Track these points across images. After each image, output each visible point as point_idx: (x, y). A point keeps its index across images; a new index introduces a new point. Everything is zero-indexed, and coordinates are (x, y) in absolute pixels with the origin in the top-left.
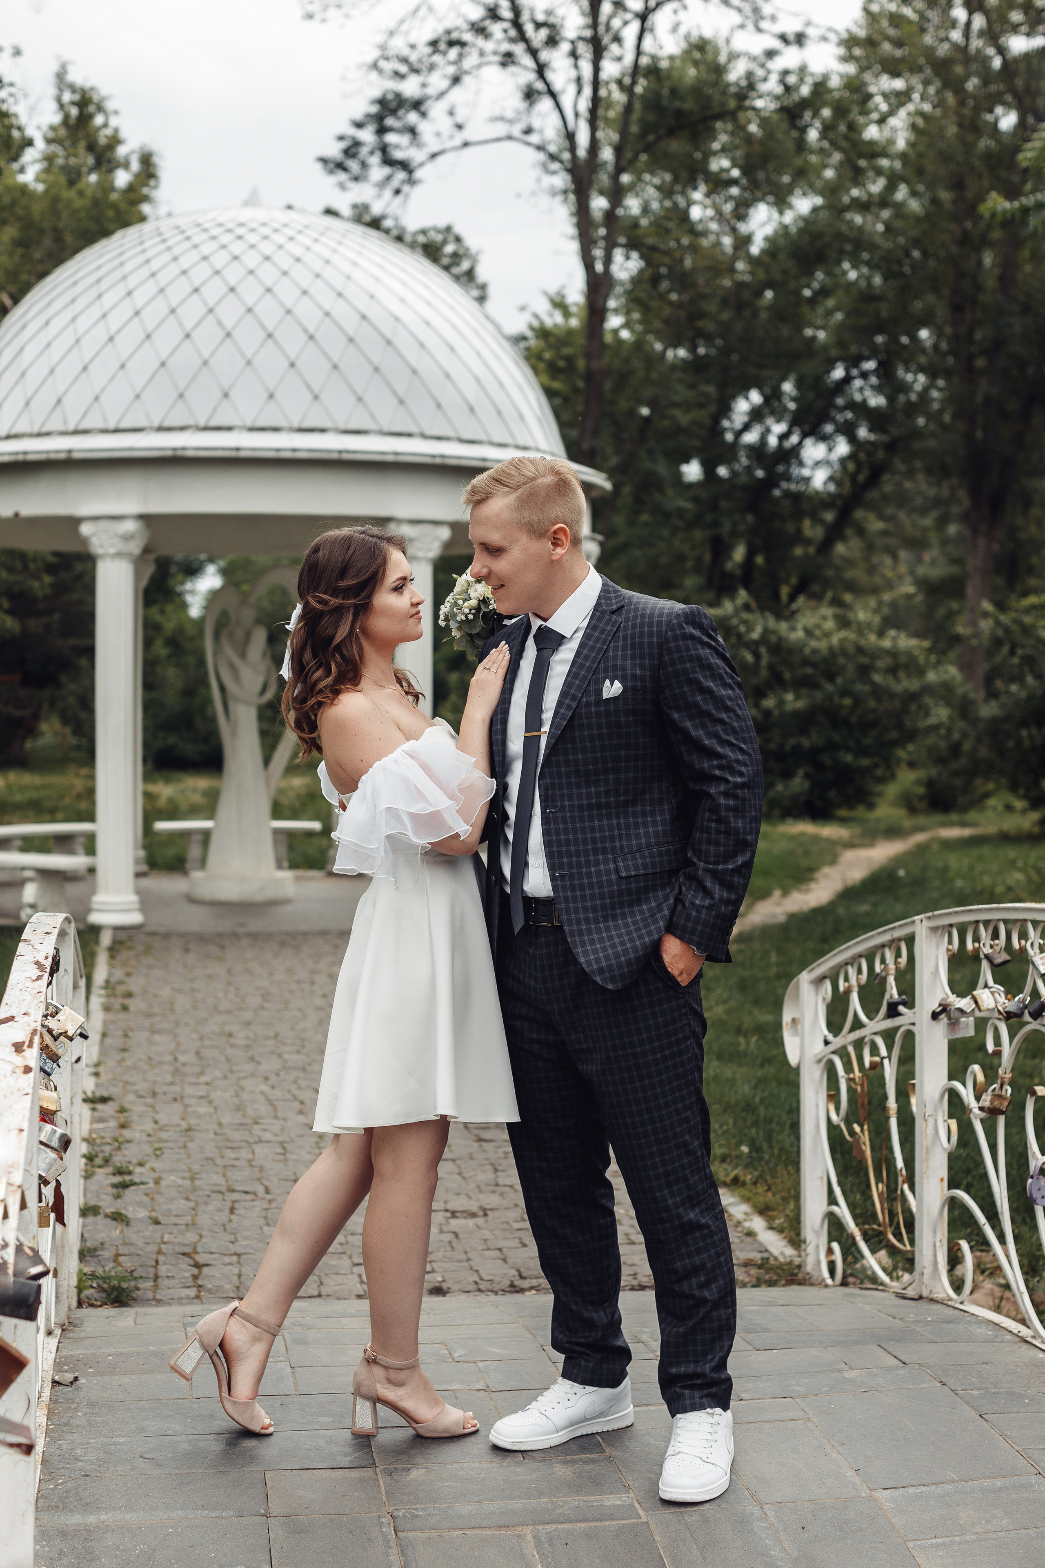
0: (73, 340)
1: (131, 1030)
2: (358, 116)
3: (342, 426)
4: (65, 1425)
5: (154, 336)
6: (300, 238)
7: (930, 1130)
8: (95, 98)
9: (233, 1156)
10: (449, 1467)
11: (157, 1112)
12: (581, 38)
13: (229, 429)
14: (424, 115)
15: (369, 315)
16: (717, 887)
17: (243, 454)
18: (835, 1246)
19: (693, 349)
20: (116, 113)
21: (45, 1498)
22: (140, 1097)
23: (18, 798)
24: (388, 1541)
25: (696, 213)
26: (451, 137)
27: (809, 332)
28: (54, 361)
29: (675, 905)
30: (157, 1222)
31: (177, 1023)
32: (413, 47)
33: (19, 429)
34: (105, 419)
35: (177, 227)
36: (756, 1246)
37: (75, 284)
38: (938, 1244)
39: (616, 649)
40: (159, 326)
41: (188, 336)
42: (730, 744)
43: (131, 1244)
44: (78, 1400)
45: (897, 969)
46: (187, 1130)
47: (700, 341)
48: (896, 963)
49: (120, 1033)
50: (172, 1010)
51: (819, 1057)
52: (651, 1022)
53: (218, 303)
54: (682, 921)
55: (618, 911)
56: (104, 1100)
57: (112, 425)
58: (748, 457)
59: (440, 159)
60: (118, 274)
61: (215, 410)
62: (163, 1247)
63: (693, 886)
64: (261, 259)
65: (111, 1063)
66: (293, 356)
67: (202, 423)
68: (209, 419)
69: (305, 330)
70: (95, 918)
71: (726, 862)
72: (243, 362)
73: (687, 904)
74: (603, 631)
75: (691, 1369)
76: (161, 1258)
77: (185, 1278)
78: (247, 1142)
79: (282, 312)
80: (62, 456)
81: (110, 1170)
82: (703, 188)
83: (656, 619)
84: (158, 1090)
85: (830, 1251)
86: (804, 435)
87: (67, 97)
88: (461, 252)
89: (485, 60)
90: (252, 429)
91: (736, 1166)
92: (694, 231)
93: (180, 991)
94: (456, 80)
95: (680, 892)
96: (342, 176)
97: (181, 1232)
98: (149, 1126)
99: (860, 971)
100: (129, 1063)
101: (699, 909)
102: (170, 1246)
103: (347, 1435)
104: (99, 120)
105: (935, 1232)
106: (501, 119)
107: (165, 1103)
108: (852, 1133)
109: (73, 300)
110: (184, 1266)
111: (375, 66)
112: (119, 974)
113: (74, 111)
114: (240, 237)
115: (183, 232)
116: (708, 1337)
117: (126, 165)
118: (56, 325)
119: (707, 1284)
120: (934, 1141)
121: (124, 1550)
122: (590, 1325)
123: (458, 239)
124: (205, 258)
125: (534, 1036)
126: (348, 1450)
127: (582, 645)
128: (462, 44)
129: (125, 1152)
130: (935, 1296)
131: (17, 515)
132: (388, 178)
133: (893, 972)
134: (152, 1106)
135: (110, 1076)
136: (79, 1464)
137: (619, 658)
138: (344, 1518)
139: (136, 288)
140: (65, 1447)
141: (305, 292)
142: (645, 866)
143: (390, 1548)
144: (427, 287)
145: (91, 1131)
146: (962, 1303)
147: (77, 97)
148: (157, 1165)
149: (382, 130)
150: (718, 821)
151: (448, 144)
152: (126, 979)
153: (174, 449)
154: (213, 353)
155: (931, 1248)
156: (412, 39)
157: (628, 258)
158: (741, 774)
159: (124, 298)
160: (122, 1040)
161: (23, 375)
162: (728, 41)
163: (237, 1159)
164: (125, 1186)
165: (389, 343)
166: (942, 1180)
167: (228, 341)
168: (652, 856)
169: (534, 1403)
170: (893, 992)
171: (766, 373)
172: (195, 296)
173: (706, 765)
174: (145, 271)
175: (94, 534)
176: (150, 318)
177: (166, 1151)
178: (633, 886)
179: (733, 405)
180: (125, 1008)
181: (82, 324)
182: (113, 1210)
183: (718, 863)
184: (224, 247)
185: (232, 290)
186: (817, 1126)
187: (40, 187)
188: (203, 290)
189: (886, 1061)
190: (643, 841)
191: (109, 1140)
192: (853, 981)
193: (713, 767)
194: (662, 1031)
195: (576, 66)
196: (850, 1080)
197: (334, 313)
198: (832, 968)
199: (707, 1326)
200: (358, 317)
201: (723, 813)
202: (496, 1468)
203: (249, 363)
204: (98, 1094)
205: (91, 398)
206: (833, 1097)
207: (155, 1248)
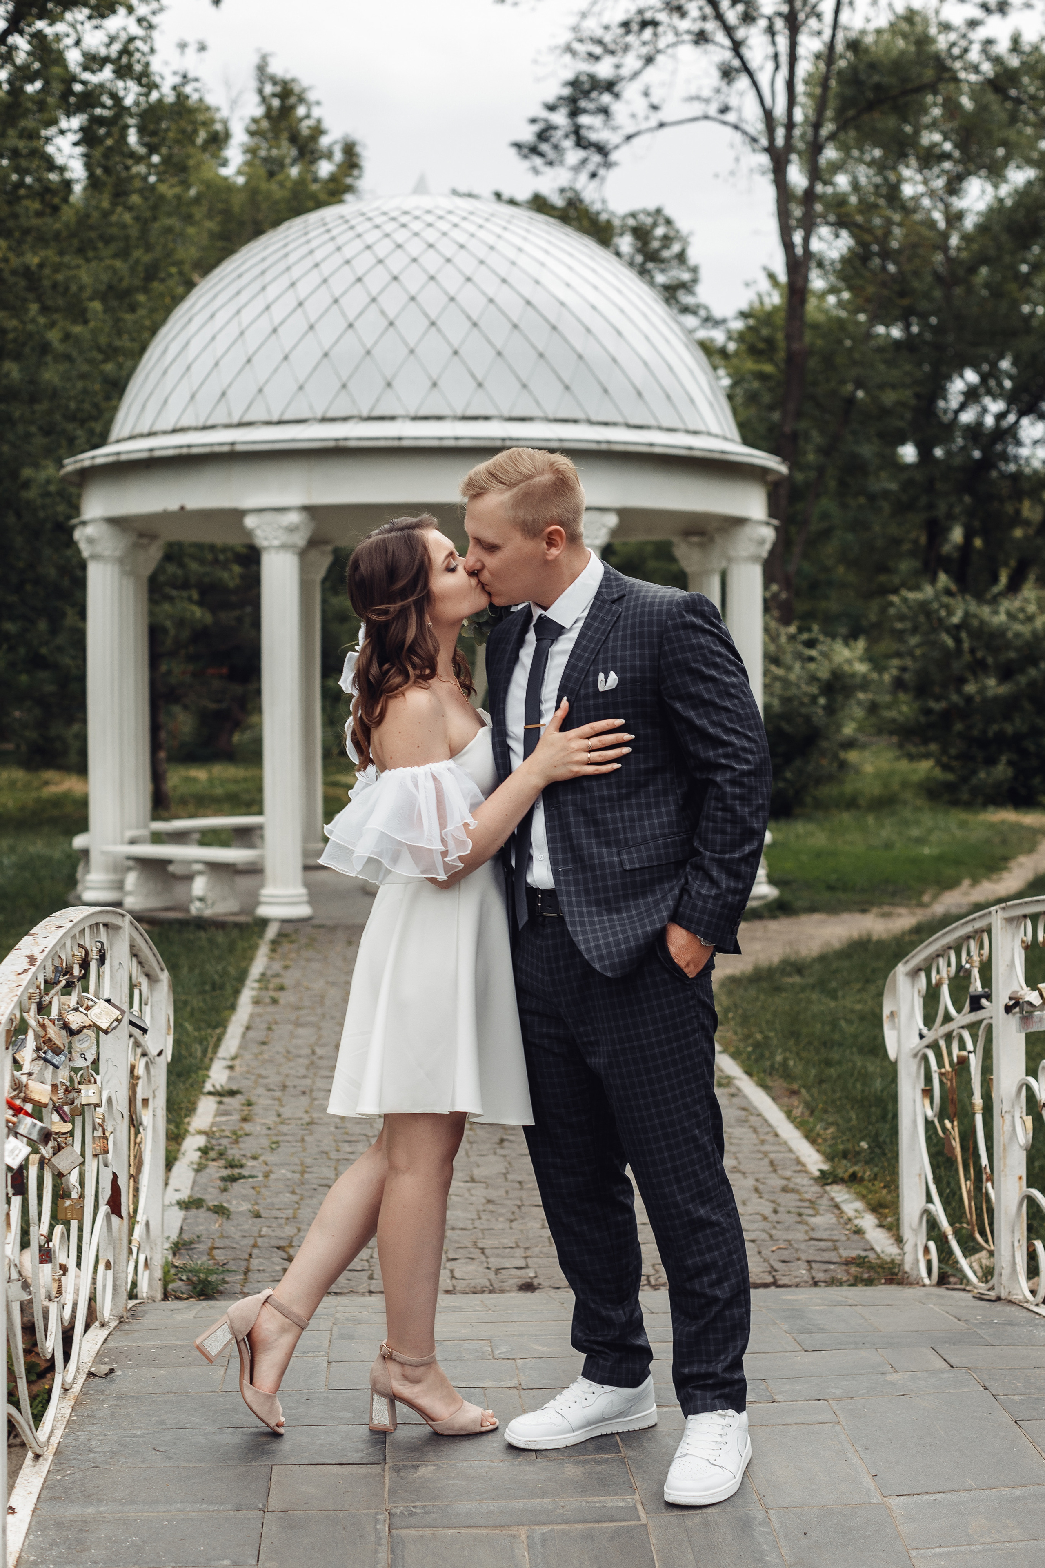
0: (237, 333)
1: (276, 1023)
2: (551, 99)
3: (506, 414)
4: (88, 1416)
5: (317, 327)
6: (464, 224)
7: (1007, 1127)
8: (297, 89)
9: (349, 1149)
10: (459, 1465)
11: (282, 1106)
12: (780, 14)
13: (392, 418)
14: (617, 96)
15: (534, 301)
16: (723, 876)
17: (405, 443)
18: (932, 1245)
19: (907, 327)
20: (318, 103)
21: (51, 1489)
22: (269, 1090)
23: (219, 791)
24: (380, 1539)
25: (908, 190)
26: (647, 118)
27: (1026, 309)
28: (219, 354)
29: (681, 895)
30: (258, 1216)
31: (323, 1016)
32: (607, 28)
33: (184, 422)
34: (269, 411)
35: (342, 217)
36: (862, 1244)
37: (240, 276)
38: (1016, 1244)
39: (616, 639)
40: (321, 317)
41: (351, 326)
42: (736, 732)
43: (227, 1237)
44: (108, 1392)
45: (981, 961)
46: (308, 1124)
47: (914, 320)
48: (980, 955)
49: (264, 1026)
50: (322, 1003)
51: (915, 1051)
52: (658, 1014)
53: (381, 292)
54: (688, 911)
55: (622, 904)
56: (232, 1093)
57: (275, 418)
58: (964, 438)
59: (635, 141)
60: (282, 266)
61: (378, 400)
62: (259, 1240)
63: (700, 876)
64: (424, 246)
65: (248, 1056)
66: (456, 345)
67: (365, 413)
68: (372, 409)
69: (469, 318)
70: (263, 911)
71: (732, 851)
72: (406, 351)
73: (693, 893)
74: (603, 621)
75: (703, 1369)
76: (255, 1251)
77: (276, 1271)
78: (366, 1135)
79: (445, 299)
80: (226, 449)
81: (222, 1163)
82: (913, 162)
83: (656, 608)
84: (288, 1083)
85: (927, 1250)
86: (1022, 414)
87: (269, 89)
88: (672, 234)
89: (680, 39)
90: (415, 418)
91: (855, 1164)
92: (907, 208)
93: (334, 984)
94: (649, 60)
95: (687, 882)
96: (538, 161)
97: (280, 1226)
98: (271, 1120)
99: (949, 965)
100: (266, 1056)
101: (705, 899)
102: (266, 1240)
103: (364, 1431)
104: (301, 111)
105: (1013, 1232)
106: (698, 98)
107: (293, 1096)
108: (944, 1129)
109: (238, 293)
110: (277, 1260)
111: (569, 49)
112: (277, 967)
113: (276, 103)
114: (404, 226)
115: (347, 222)
116: (720, 1336)
117: (329, 156)
118: (221, 317)
119: (718, 1282)
120: (1011, 1138)
121: (116, 1542)
122: (608, 1323)
123: (668, 222)
124: (368, 247)
125: (544, 1030)
126: (362, 1446)
127: (582, 635)
128: (655, 24)
129: (242, 1145)
130: (1013, 1297)
131: (182, 508)
132: (584, 162)
133: (977, 964)
134: (279, 1100)
135: (244, 1069)
136: (92, 1455)
137: (619, 648)
138: (341, 1514)
139: (299, 279)
140: (81, 1438)
141: (469, 279)
142: (650, 858)
143: (380, 1545)
144: (594, 271)
145: (213, 1124)
146: (1037, 1305)
147: (278, 89)
148: (270, 1158)
149: (574, 113)
150: (724, 810)
151: (644, 126)
152: (283, 973)
153: (337, 440)
154: (376, 343)
155: (1009, 1248)
156: (605, 20)
157: (837, 236)
158: (747, 762)
159: (287, 289)
160: (265, 1033)
161: (189, 368)
162: (937, 12)
163: (352, 1153)
164: (233, 1179)
165: (554, 328)
166: (1020, 1178)
167: (391, 329)
168: (657, 848)
169: (552, 1402)
170: (977, 986)
171: (982, 350)
172: (359, 285)
173: (711, 754)
174: (309, 262)
175: (258, 527)
176: (313, 309)
177: (282, 1144)
178: (638, 878)
179: (948, 385)
180: (275, 1001)
181: (247, 316)
182: (216, 1203)
183: (724, 852)
184: (387, 235)
185: (395, 278)
186: (915, 1122)
187: (241, 180)
188: (366, 279)
189: (972, 1056)
190: (648, 833)
191: (228, 1133)
192: (944, 974)
193: (719, 756)
194: (669, 1023)
195: (774, 43)
196: (941, 1074)
197: (498, 300)
198: (925, 959)
199: (720, 1325)
200: (522, 302)
201: (729, 802)
202: (506, 1466)
203: (412, 351)
204: (227, 1088)
205: (255, 389)
206: (928, 1092)
207: (251, 1242)
